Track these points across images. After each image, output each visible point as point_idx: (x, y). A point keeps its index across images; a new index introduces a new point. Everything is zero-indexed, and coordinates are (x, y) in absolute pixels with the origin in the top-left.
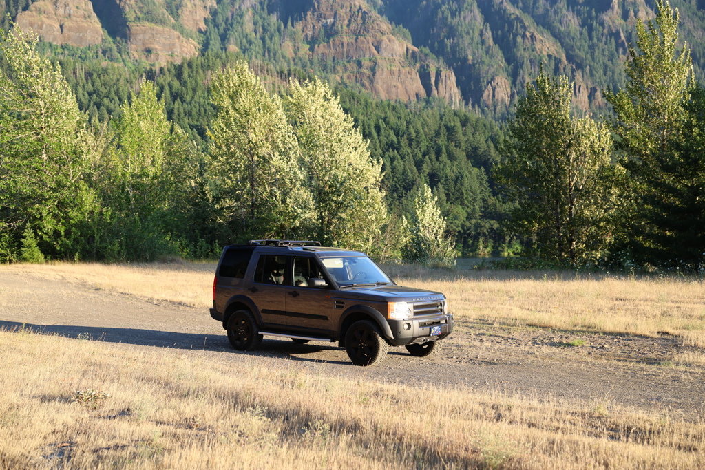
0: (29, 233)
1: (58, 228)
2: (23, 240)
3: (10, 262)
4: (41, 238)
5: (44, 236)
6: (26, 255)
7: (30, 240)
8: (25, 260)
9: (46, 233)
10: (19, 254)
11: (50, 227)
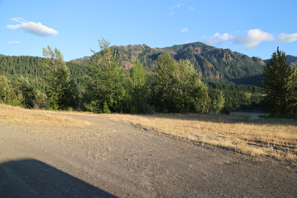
0: (105, 103)
1: (115, 102)
2: (104, 106)
3: (100, 113)
4: (109, 105)
5: (110, 104)
6: (105, 111)
7: (106, 106)
8: (104, 112)
9: (111, 104)
10: (103, 110)
11: (112, 102)
